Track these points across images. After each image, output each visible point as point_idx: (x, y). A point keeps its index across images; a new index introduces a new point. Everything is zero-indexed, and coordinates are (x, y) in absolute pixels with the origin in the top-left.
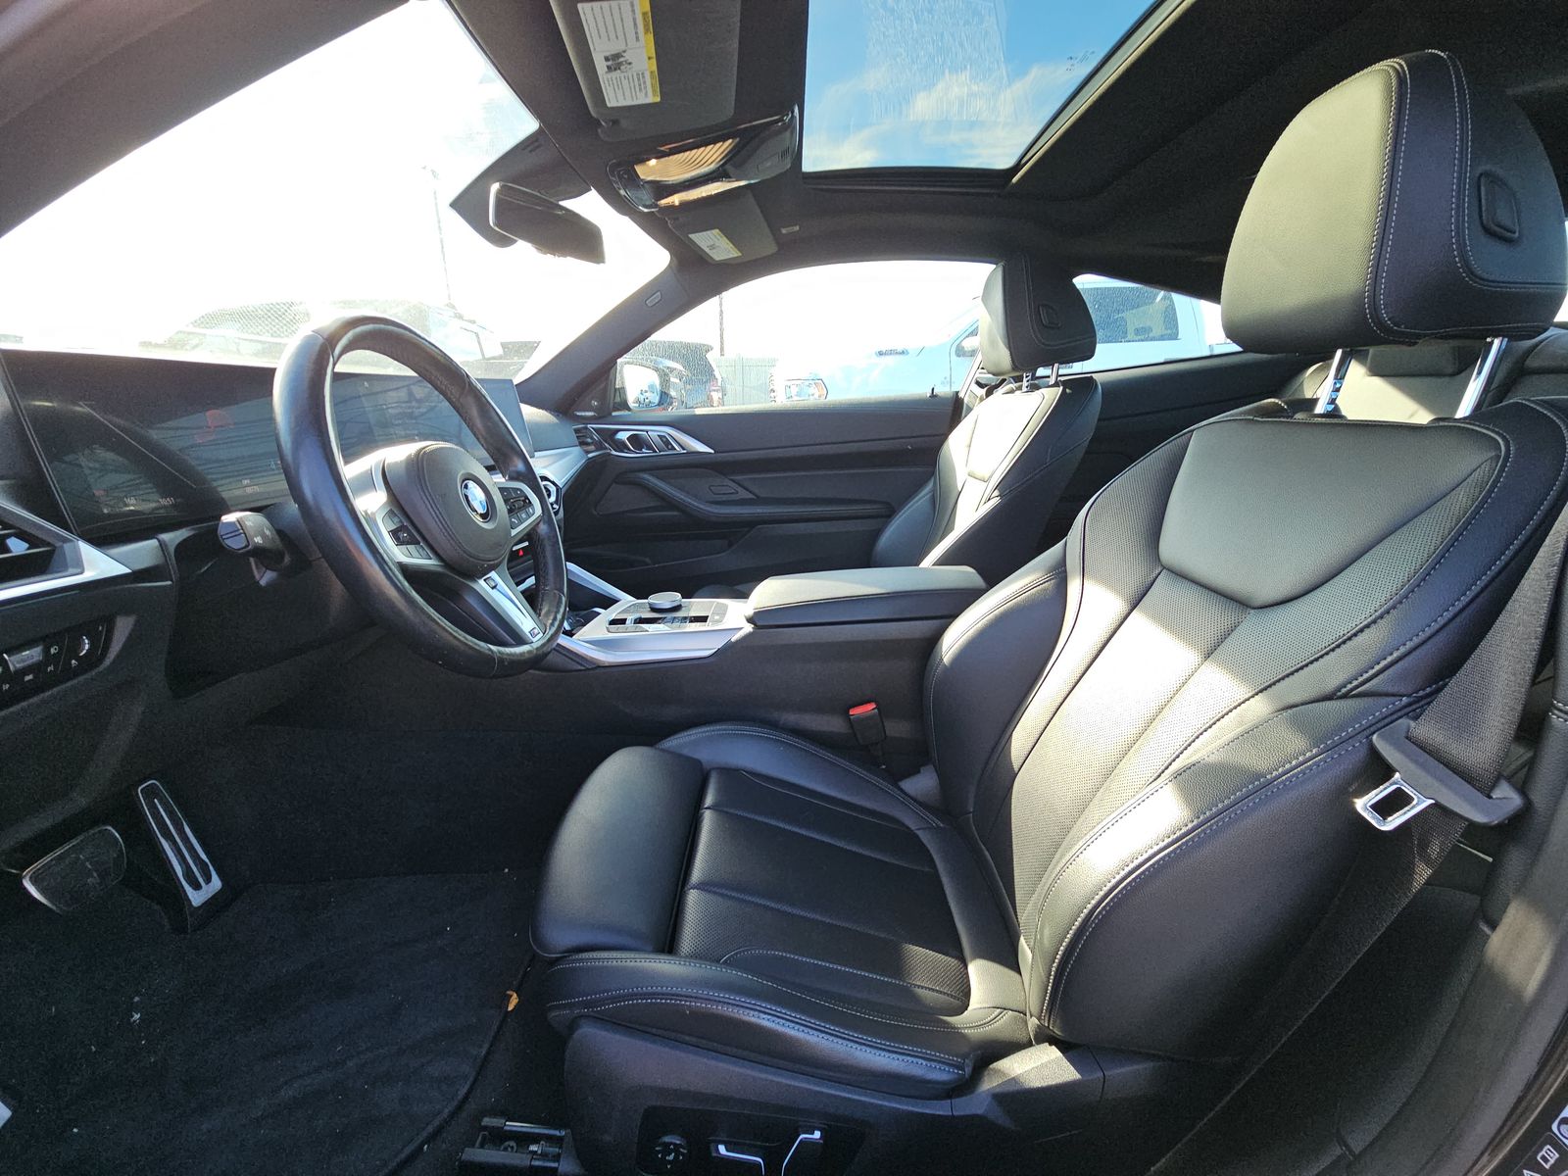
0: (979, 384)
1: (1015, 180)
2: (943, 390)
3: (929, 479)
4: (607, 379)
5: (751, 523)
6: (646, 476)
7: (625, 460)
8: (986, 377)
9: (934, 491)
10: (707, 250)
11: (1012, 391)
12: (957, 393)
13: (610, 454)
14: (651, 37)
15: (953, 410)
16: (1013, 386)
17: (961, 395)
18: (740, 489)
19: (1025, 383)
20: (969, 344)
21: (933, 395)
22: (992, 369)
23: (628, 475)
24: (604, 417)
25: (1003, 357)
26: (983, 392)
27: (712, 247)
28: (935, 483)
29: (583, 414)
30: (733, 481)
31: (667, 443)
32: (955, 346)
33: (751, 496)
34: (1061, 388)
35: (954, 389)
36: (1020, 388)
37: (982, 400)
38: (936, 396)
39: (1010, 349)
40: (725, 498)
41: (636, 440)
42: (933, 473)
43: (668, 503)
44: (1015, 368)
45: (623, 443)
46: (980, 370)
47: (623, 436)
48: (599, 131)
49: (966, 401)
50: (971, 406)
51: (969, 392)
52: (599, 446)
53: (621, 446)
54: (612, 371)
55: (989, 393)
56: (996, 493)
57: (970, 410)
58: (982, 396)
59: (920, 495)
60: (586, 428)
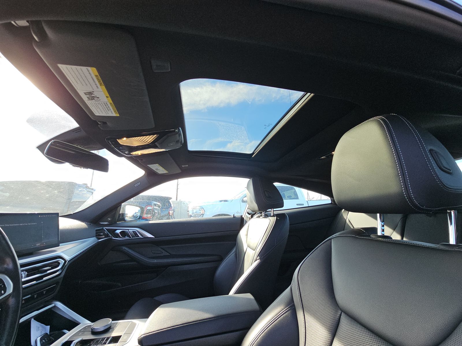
0: (248, 213)
1: (253, 156)
2: (237, 215)
3: (234, 247)
4: (116, 210)
5: (166, 266)
6: (124, 248)
7: (117, 241)
8: (250, 211)
9: (236, 251)
10: (155, 170)
11: (259, 217)
12: (242, 216)
13: (111, 239)
14: (104, 87)
15: (241, 222)
16: (259, 215)
17: (243, 217)
18: (164, 251)
19: (263, 214)
20: (245, 199)
21: (234, 217)
22: (253, 210)
23: (116, 247)
24: (112, 224)
25: (255, 206)
26: (250, 216)
27: (157, 169)
28: (236, 247)
29: (103, 223)
30: (162, 248)
31: (136, 234)
32: (241, 199)
33: (168, 254)
34: (276, 217)
35: (240, 215)
36: (261, 216)
37: (250, 219)
38: (235, 217)
39: (257, 204)
40: (158, 255)
41: (123, 233)
42: (235, 244)
43: (132, 259)
44: (259, 210)
45: (117, 234)
46: (248, 209)
47: (118, 232)
48: (99, 126)
49: (245, 219)
50: (246, 220)
51: (246, 216)
52: (107, 236)
53: (117, 235)
54: (119, 208)
55: (252, 217)
56: (258, 258)
57: (246, 222)
58: (250, 217)
59: (231, 254)
60: (103, 229)
